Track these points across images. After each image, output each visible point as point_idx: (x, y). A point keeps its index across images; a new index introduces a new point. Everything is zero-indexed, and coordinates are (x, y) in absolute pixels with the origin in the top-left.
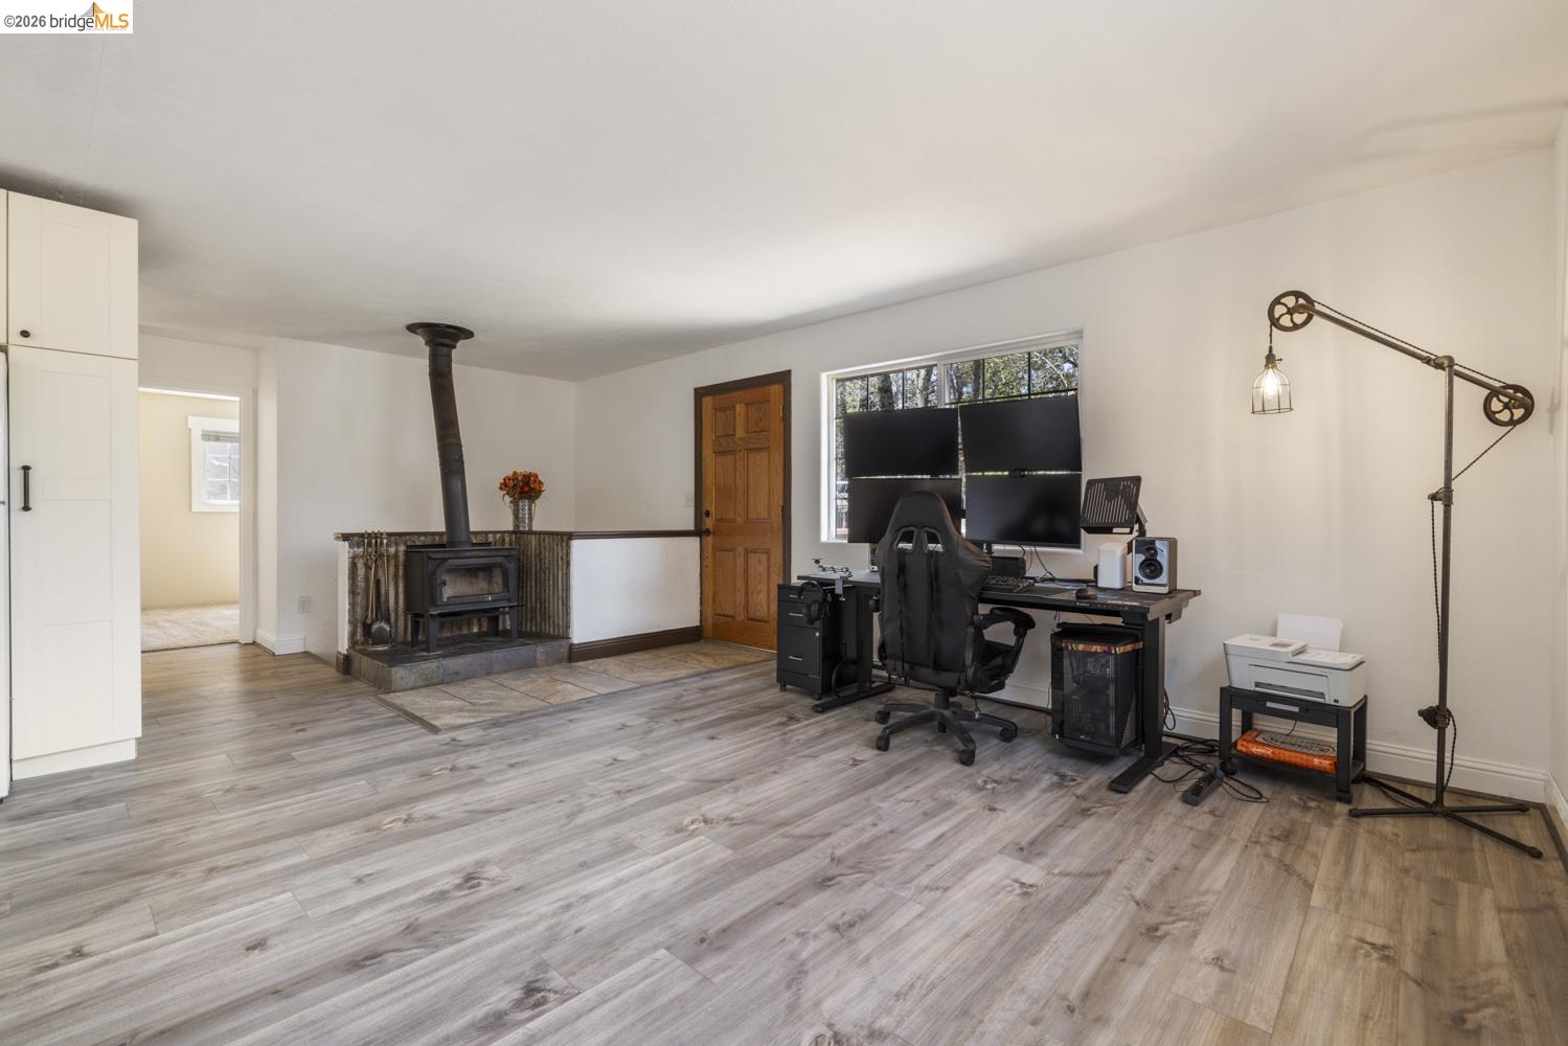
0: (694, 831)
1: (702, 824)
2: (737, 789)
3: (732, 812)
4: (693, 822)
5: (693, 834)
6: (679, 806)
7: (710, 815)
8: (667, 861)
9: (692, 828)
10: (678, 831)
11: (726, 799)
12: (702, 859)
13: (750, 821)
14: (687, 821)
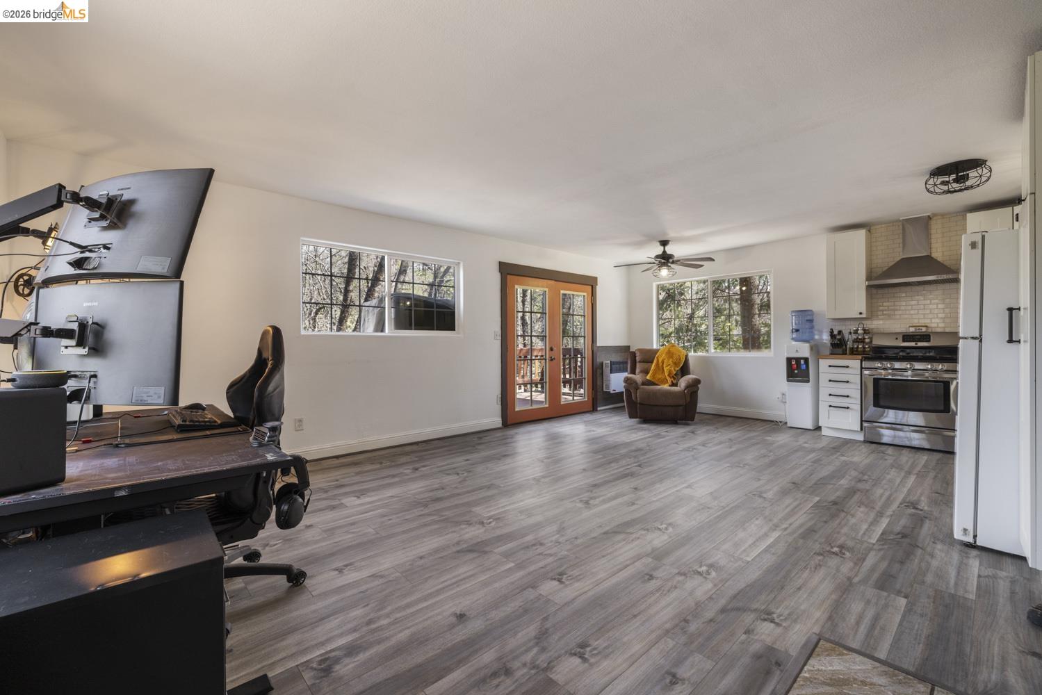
0: (490, 519)
1: (485, 521)
2: (458, 543)
3: (466, 528)
4: (490, 523)
5: (490, 518)
6: (498, 532)
7: (481, 526)
8: (503, 507)
9: (491, 520)
10: (499, 518)
11: (467, 536)
12: (487, 507)
13: (458, 523)
14: (493, 524)
